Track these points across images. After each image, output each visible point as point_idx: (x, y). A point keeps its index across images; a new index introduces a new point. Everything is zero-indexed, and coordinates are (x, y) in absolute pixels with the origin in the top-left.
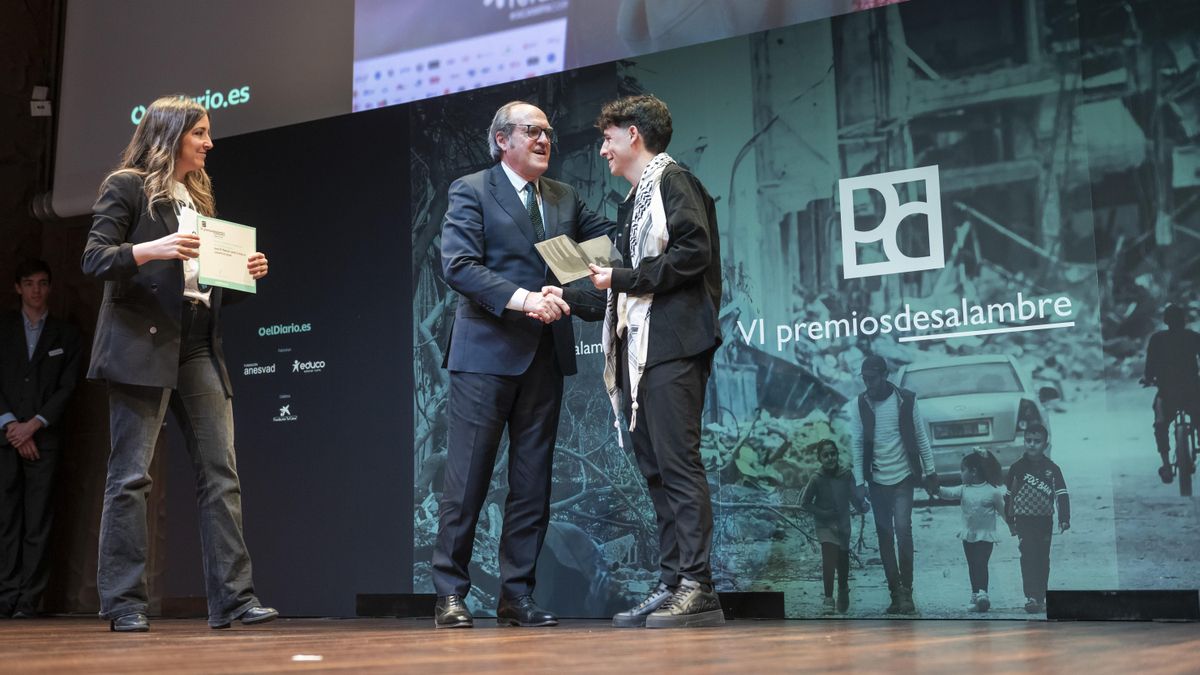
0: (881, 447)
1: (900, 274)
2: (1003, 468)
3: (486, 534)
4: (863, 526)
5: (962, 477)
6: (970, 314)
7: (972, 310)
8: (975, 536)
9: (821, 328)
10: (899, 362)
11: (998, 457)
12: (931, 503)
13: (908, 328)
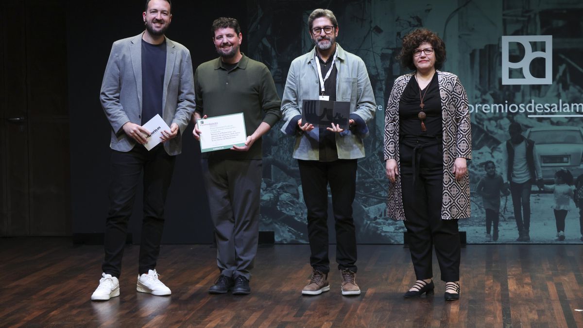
0: (517, 165)
1: (530, 85)
2: (574, 178)
3: (297, 201)
4: (506, 202)
5: (555, 181)
6: (563, 107)
7: (564, 105)
8: (559, 207)
9: (489, 108)
10: (527, 127)
11: (572, 173)
12: (539, 192)
13: (533, 111)
